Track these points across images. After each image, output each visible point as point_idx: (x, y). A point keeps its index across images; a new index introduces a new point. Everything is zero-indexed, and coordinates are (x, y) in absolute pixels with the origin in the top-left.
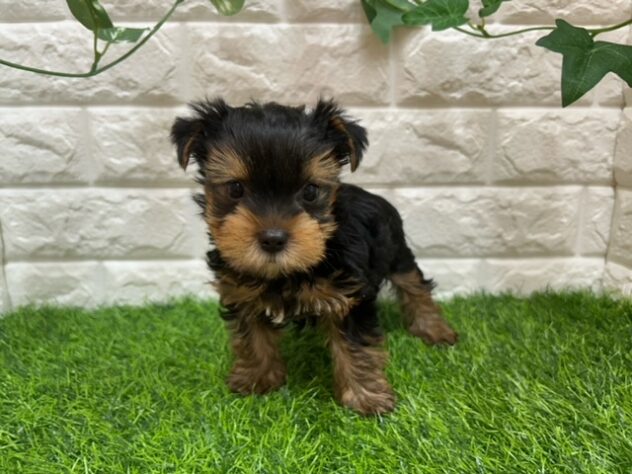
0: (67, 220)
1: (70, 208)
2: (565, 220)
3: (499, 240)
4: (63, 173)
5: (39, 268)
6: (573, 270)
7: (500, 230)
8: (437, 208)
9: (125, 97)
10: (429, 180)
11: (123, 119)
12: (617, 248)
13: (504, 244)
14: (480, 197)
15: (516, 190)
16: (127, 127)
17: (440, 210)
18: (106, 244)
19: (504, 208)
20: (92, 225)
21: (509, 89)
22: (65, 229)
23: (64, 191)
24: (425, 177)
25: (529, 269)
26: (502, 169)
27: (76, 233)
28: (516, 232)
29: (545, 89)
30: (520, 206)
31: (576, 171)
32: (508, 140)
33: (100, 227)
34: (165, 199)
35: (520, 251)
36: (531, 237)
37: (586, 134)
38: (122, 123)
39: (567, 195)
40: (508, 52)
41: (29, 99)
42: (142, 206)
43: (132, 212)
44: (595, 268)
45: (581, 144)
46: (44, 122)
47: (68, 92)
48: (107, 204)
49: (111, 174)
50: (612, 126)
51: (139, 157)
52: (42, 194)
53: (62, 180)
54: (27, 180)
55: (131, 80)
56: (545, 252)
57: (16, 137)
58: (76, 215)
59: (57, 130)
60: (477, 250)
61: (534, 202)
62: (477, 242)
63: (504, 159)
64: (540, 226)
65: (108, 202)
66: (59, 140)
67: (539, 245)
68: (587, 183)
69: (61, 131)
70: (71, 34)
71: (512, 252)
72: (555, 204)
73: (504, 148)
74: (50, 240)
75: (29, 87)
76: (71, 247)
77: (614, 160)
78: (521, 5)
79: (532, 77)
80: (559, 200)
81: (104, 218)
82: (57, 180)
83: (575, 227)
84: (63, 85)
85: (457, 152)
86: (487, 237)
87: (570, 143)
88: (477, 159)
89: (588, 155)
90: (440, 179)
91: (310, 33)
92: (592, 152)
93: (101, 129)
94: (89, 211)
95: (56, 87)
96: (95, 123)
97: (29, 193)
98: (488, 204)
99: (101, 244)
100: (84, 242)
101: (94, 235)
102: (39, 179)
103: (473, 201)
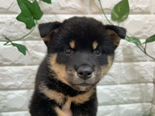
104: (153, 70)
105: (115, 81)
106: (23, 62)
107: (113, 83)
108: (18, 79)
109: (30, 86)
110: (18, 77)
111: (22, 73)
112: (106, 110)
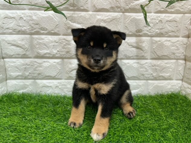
0: (25, 68)
1: (26, 65)
2: (171, 70)
3: (151, 75)
4: (24, 55)
5: (17, 82)
6: (173, 84)
7: (152, 72)
8: (133, 66)
9: (43, 33)
10: (132, 58)
11: (42, 39)
12: (185, 78)
13: (153, 76)
14: (146, 63)
15: (157, 61)
16: (44, 41)
17: (135, 66)
18: (37, 75)
19: (153, 66)
20: (32, 70)
21: (156, 32)
22: (25, 71)
23: (25, 60)
24: (130, 57)
25: (160, 84)
26: (153, 55)
27: (28, 72)
28: (156, 73)
29: (166, 32)
30: (158, 66)
31: (174, 56)
32: (155, 47)
33: (35, 70)
34: (54, 62)
35: (157, 78)
36: (161, 74)
37: (178, 45)
38: (42, 40)
39: (172, 63)
40: (156, 22)
41: (15, 33)
42: (48, 64)
43: (44, 66)
44: (179, 84)
45: (176, 48)
46: (19, 39)
47: (26, 31)
48: (37, 64)
49: (39, 55)
50: (185, 43)
51: (47, 50)
52: (18, 60)
53: (24, 57)
54: (14, 56)
55: (45, 28)
56: (165, 79)
57: (11, 44)
58: (28, 66)
59: (23, 42)
60: (145, 78)
61: (162, 65)
62: (145, 76)
63: (154, 52)
64: (164, 71)
65: (37, 63)
66: (23, 45)
67: (163, 77)
68: (177, 59)
69: (24, 42)
70: (28, 14)
71: (155, 79)
72: (168, 65)
73: (154, 49)
74: (20, 74)
75: (15, 30)
76: (26, 76)
77: (185, 53)
78: (160, 8)
79: (162, 29)
80: (169, 64)
81: (36, 67)
82: (23, 56)
83: (174, 72)
84: (25, 29)
85: (140, 50)
86: (148, 74)
87: (173, 48)
88: (146, 52)
89: (178, 51)
90: (135, 58)
91: (98, 15)
92: (179, 51)
93: (36, 42)
94: (32, 65)
95: (23, 30)
96: (34, 40)
97: (14, 60)
98: (148, 65)
99: (35, 75)
100: (30, 75)
101: (33, 73)
102: (17, 56)
103: (145, 64)
104: (185, 46)
105: (145, 55)
106: (58, 31)
107: (143, 58)
108: (53, 48)
109: (63, 55)
110: (54, 46)
111: (57, 42)
112: (135, 84)
